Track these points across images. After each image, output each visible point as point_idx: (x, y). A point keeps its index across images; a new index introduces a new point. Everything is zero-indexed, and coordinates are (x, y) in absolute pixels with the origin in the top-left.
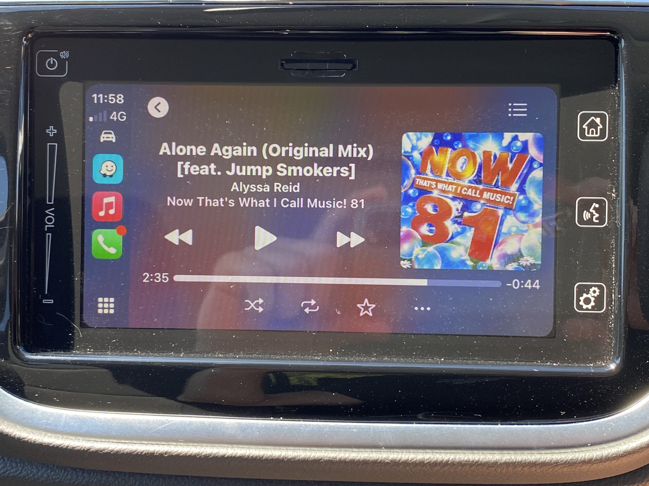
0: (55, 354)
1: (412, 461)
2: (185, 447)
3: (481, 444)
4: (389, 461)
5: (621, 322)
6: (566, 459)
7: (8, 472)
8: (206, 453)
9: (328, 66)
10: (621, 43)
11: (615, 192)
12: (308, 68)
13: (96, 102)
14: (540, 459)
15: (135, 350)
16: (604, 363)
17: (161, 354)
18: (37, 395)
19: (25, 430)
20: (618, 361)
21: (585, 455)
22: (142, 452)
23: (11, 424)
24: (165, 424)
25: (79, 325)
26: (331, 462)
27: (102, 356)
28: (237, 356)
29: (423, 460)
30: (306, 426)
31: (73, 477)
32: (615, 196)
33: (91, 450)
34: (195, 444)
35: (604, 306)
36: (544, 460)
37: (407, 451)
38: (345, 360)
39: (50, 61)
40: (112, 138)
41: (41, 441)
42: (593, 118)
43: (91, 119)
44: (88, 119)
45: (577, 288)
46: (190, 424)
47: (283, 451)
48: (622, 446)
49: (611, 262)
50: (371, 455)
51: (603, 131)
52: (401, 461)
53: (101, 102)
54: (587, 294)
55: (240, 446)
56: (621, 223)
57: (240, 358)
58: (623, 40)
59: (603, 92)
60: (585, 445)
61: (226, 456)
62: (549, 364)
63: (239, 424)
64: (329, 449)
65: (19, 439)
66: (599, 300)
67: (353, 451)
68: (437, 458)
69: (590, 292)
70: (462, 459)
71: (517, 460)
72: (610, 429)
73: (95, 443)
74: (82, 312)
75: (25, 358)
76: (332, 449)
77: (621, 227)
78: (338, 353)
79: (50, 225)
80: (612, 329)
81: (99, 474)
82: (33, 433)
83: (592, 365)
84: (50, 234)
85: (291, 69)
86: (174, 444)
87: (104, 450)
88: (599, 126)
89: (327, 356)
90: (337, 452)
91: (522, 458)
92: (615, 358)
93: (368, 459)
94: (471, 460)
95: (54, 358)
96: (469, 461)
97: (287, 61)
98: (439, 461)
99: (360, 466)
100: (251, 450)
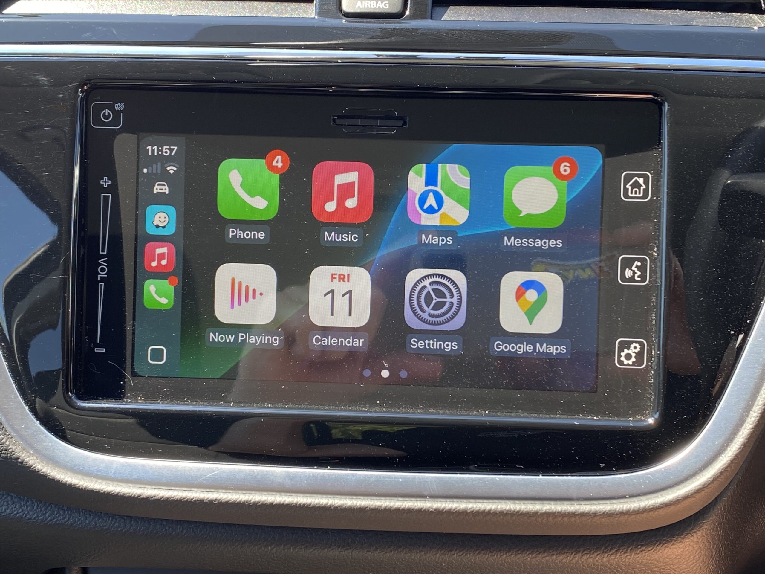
0: (107, 402)
1: (456, 510)
2: (234, 494)
3: (522, 494)
4: (433, 510)
5: (659, 377)
6: (604, 510)
7: (55, 520)
8: (255, 500)
9: (379, 122)
10: (665, 106)
11: (657, 251)
12: (360, 124)
13: (150, 154)
14: (579, 510)
15: (186, 399)
16: (644, 417)
17: (211, 403)
18: (88, 442)
19: (76, 476)
20: (657, 416)
21: (623, 507)
22: (192, 499)
23: (62, 471)
24: (215, 472)
25: (130, 374)
26: (376, 511)
27: (153, 405)
28: (286, 407)
29: (466, 509)
30: (353, 475)
31: (120, 524)
32: (656, 255)
33: (142, 496)
34: (244, 492)
35: (644, 361)
36: (584, 510)
37: (451, 500)
38: (391, 411)
39: (105, 113)
40: (165, 189)
41: (92, 487)
42: (636, 178)
43: (145, 171)
44: (143, 170)
45: (619, 343)
46: (240, 471)
47: (329, 499)
48: (659, 498)
49: (652, 319)
50: (416, 504)
51: (646, 191)
52: (444, 510)
53: (156, 154)
54: (629, 349)
55: (288, 494)
56: (661, 282)
57: (288, 408)
58: (666, 104)
59: (646, 153)
60: (623, 497)
61: (274, 504)
62: (590, 417)
63: (287, 472)
64: (375, 498)
65: (70, 485)
66: (639, 355)
67: (398, 500)
68: (479, 507)
69: (631, 348)
70: (504, 508)
71: (557, 511)
72: (647, 482)
73: (146, 490)
74: (133, 361)
75: (77, 405)
76: (378, 498)
77: (661, 285)
78: (385, 405)
79: (103, 274)
80: (652, 384)
81: (146, 522)
82: (83, 479)
83: (631, 419)
84: (103, 284)
85: (343, 125)
86: (223, 491)
87: (155, 497)
88: (642, 186)
89: (374, 407)
90: (383, 501)
91: (562, 509)
92: (654, 413)
93: (413, 507)
94: (513, 510)
95: (107, 406)
96: (510, 511)
97: (339, 117)
98: (481, 510)
99: (405, 515)
100: (299, 498)
